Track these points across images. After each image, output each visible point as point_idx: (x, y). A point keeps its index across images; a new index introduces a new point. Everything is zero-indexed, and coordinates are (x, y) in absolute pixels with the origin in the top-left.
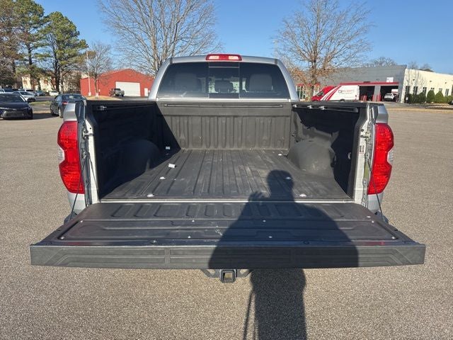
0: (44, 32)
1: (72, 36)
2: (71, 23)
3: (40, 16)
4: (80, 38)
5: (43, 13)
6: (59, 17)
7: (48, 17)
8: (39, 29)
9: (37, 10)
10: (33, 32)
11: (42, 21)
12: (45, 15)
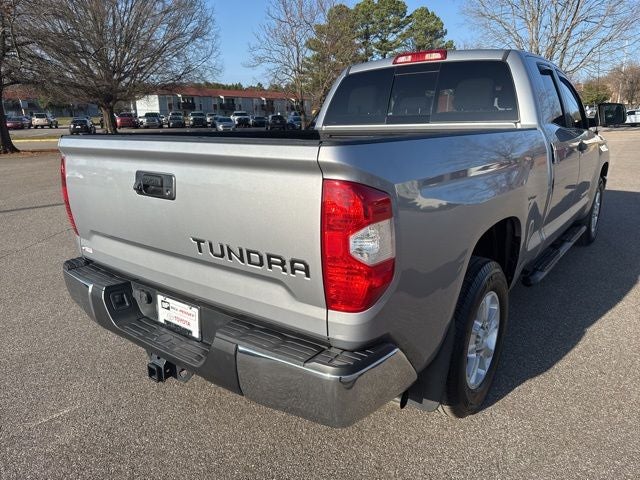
0: (403, 36)
1: (437, 37)
2: (438, 19)
3: (402, 17)
4: (446, 39)
5: (405, 13)
6: (424, 13)
7: (411, 16)
8: (399, 33)
9: (399, 9)
10: (391, 38)
11: (404, 22)
12: (408, 14)
